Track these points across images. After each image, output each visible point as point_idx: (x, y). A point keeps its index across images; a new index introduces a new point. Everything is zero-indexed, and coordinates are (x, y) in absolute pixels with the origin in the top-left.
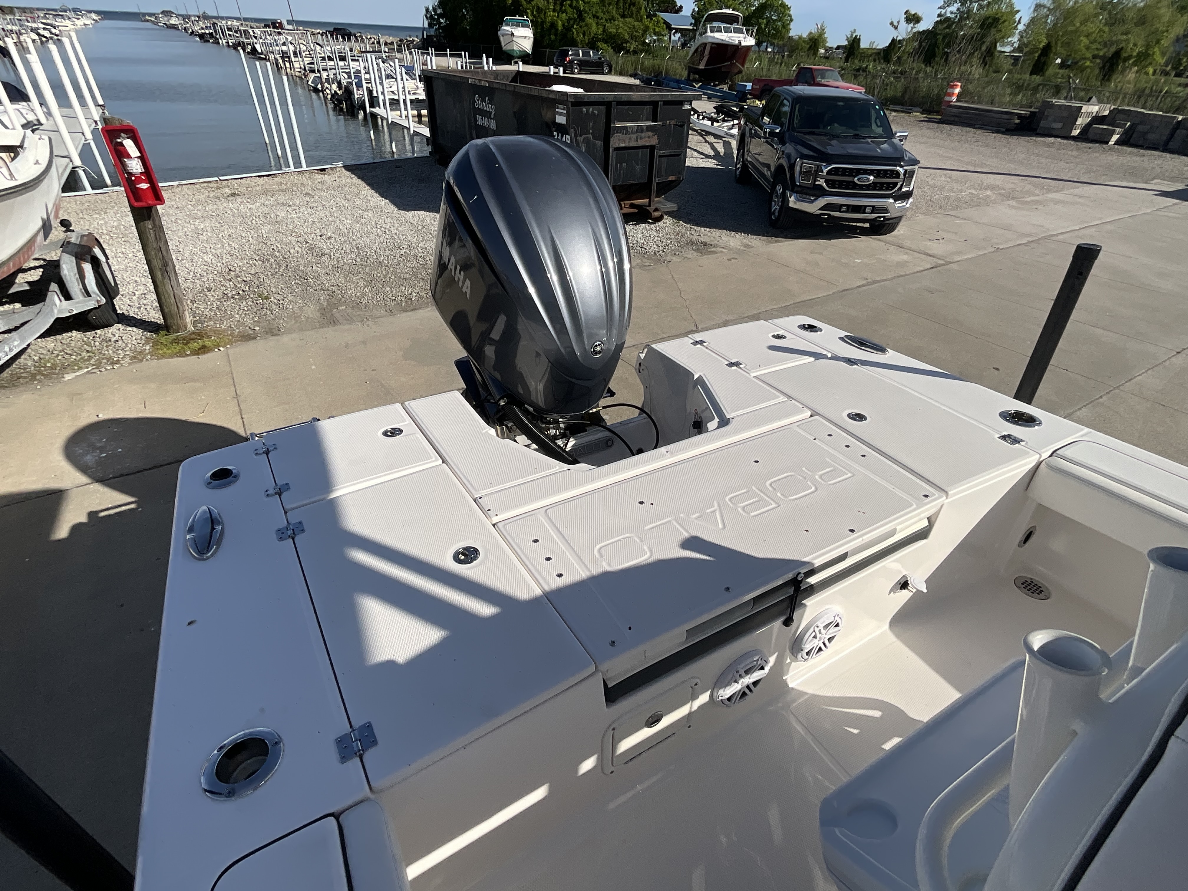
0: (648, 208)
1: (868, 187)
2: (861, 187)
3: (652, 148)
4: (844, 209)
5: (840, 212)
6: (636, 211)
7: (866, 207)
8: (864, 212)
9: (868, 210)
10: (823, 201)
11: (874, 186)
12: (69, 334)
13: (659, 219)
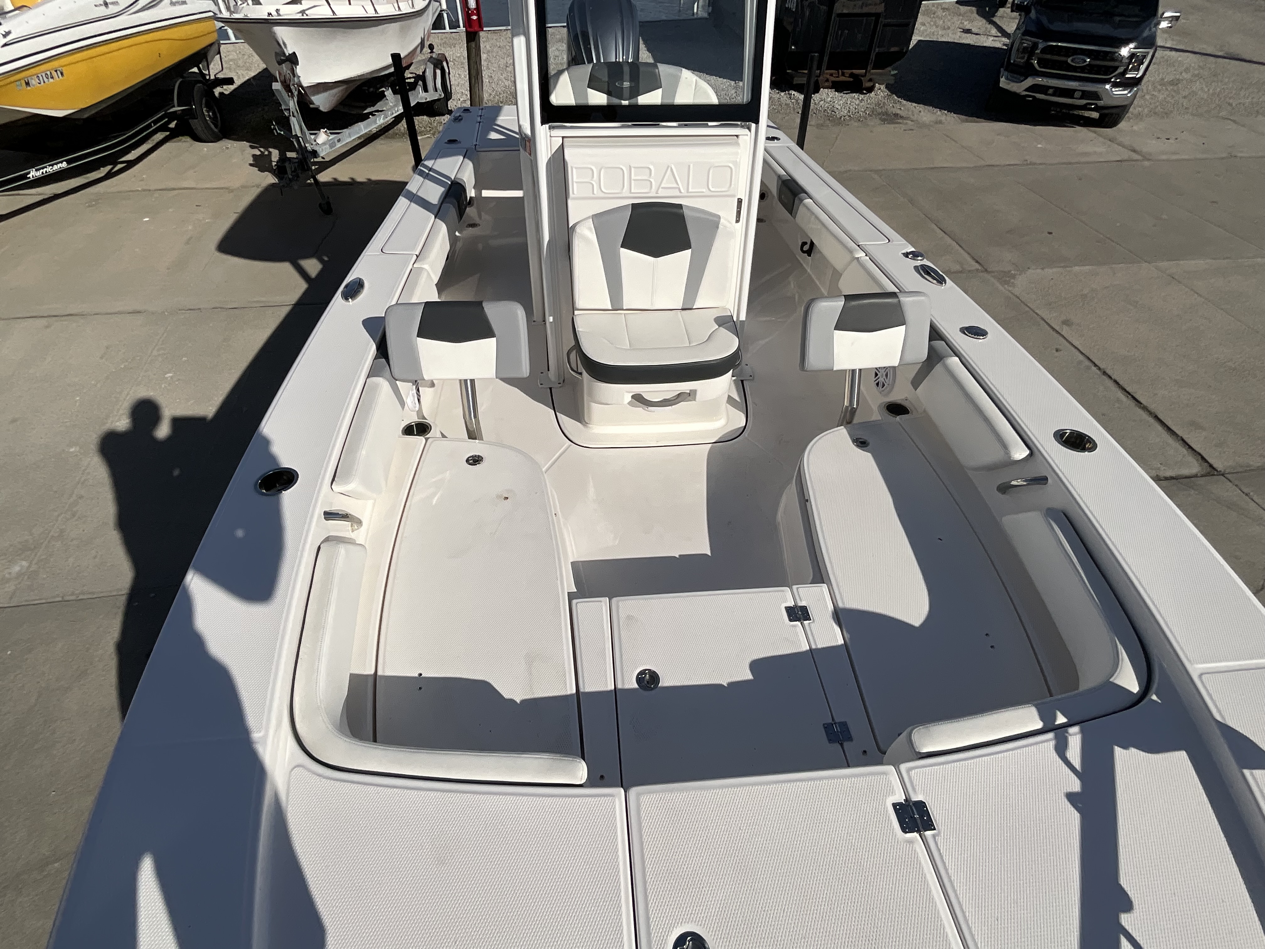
0: (862, 78)
1: (1082, 69)
2: (1075, 69)
3: (877, 16)
4: (1051, 91)
5: (1046, 94)
6: (852, 79)
7: (1075, 90)
8: (1072, 97)
9: (1077, 94)
10: (1030, 82)
11: (1090, 68)
12: (422, 117)
13: (870, 90)
